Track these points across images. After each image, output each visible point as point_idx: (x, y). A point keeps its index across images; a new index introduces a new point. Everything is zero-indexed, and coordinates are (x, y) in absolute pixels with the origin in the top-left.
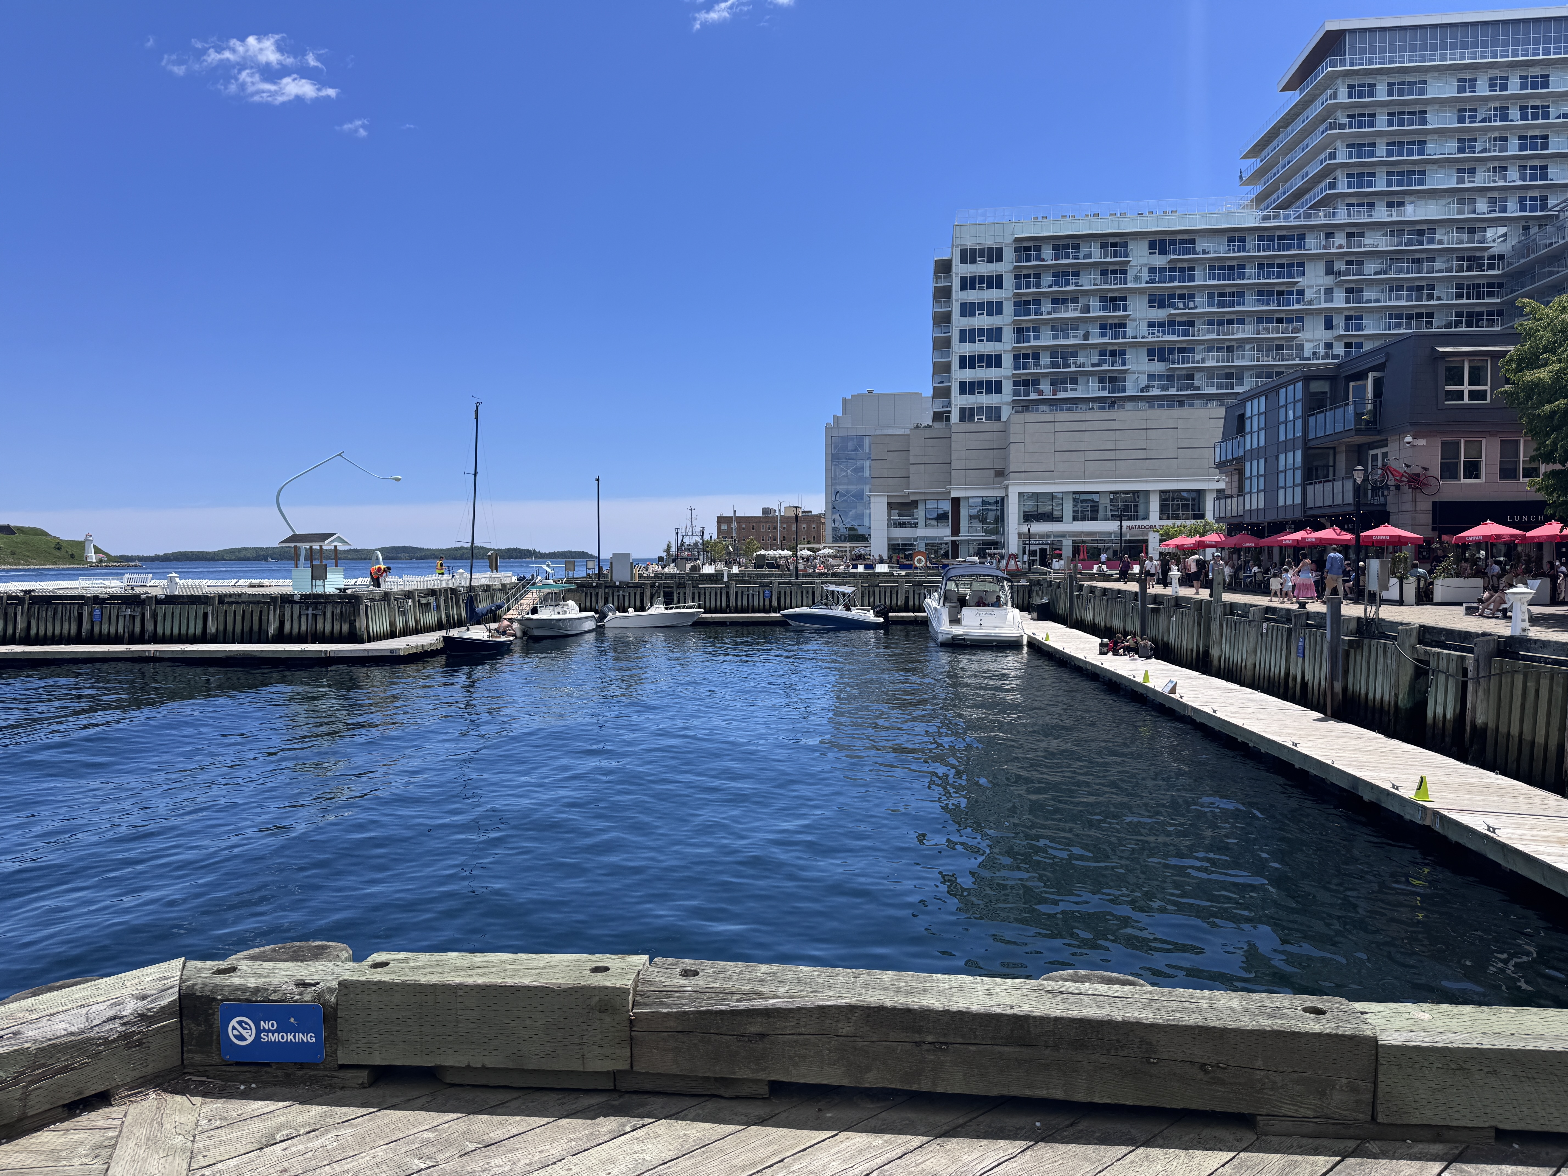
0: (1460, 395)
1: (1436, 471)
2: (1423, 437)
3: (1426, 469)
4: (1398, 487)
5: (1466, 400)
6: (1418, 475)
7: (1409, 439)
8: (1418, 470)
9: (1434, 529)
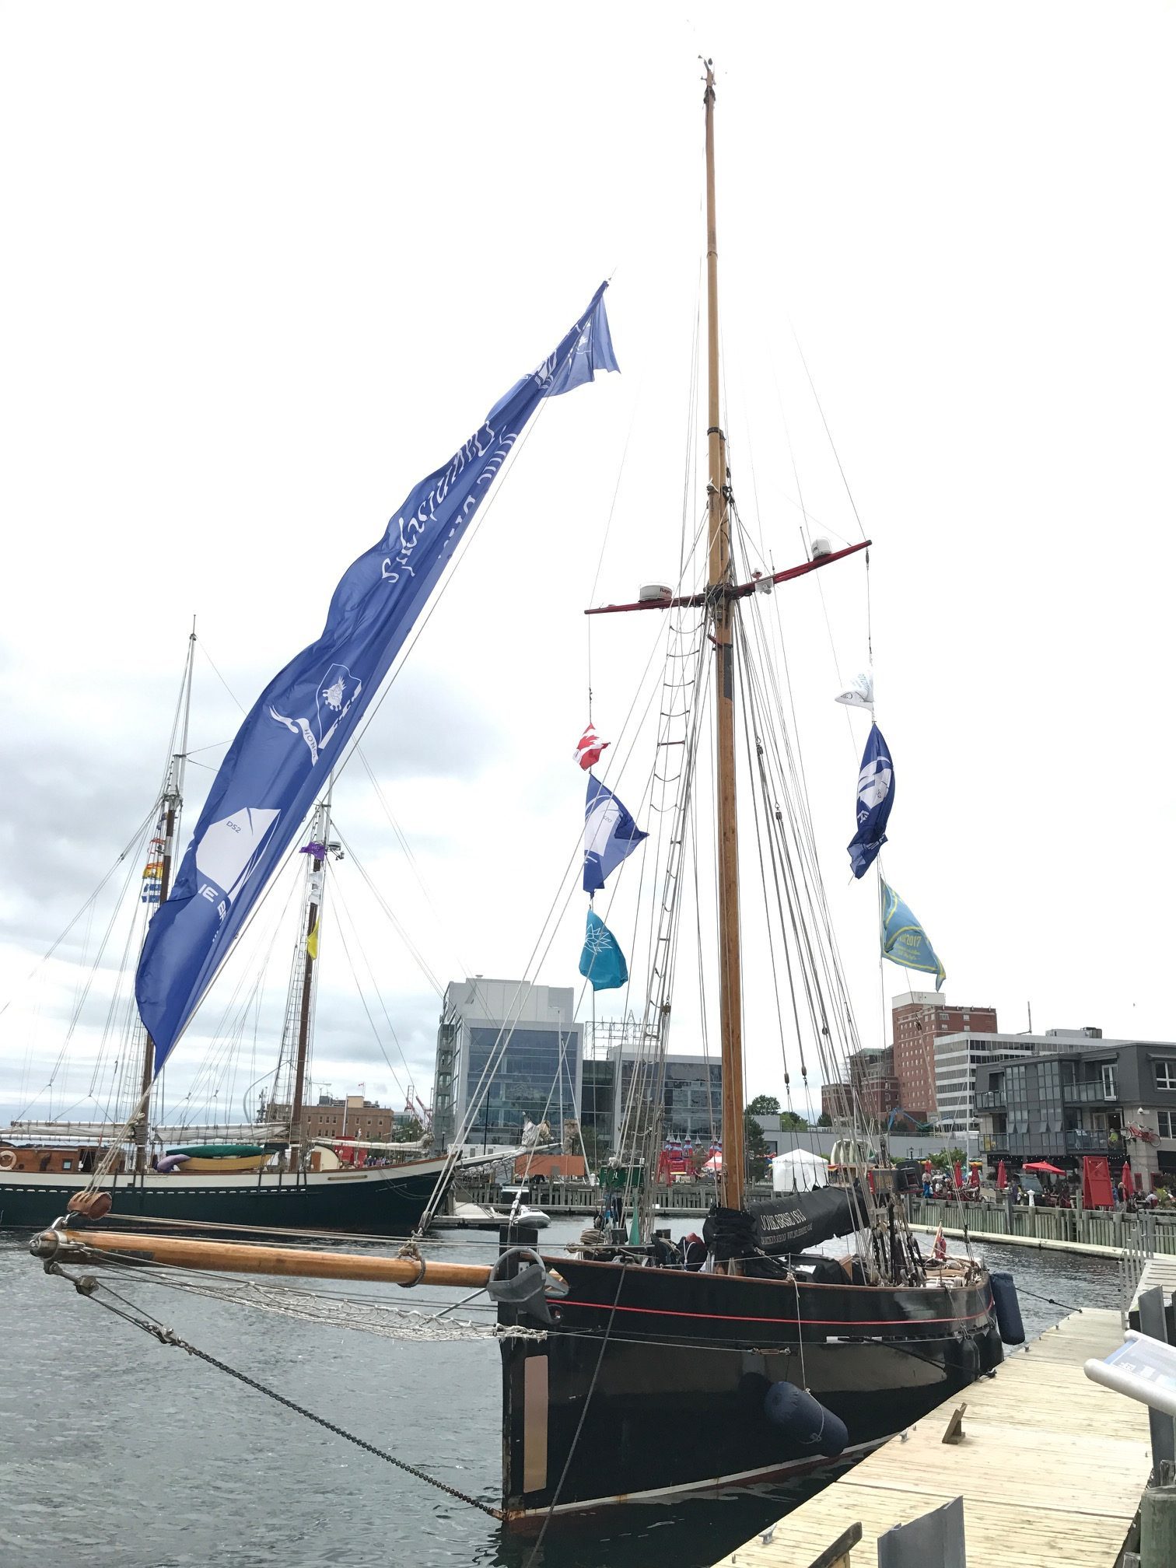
0: (1164, 1084)
1: (1157, 1131)
2: (1148, 1109)
3: (1151, 1129)
4: (1135, 1140)
5: (1168, 1088)
6: (1147, 1133)
7: (1140, 1110)
8: (1147, 1130)
9: (1160, 1169)
